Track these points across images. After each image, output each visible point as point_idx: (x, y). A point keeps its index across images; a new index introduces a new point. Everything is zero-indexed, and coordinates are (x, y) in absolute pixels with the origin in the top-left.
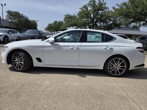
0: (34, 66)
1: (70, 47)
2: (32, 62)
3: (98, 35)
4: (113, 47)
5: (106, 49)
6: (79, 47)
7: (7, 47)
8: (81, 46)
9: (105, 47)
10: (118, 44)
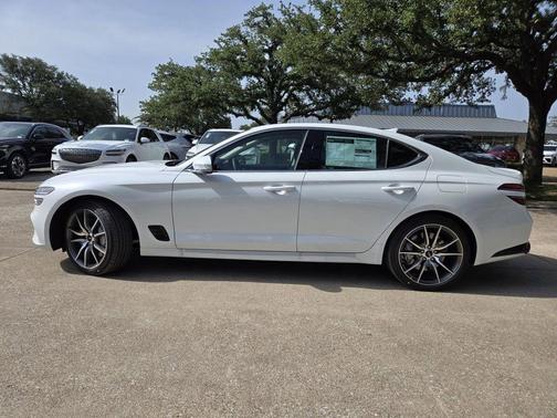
0: (143, 252)
1: (265, 188)
2: (136, 241)
3: (364, 144)
4: (416, 186)
5: (390, 192)
6: (298, 188)
7: (50, 190)
8: (303, 183)
9: (387, 187)
10: (432, 175)
